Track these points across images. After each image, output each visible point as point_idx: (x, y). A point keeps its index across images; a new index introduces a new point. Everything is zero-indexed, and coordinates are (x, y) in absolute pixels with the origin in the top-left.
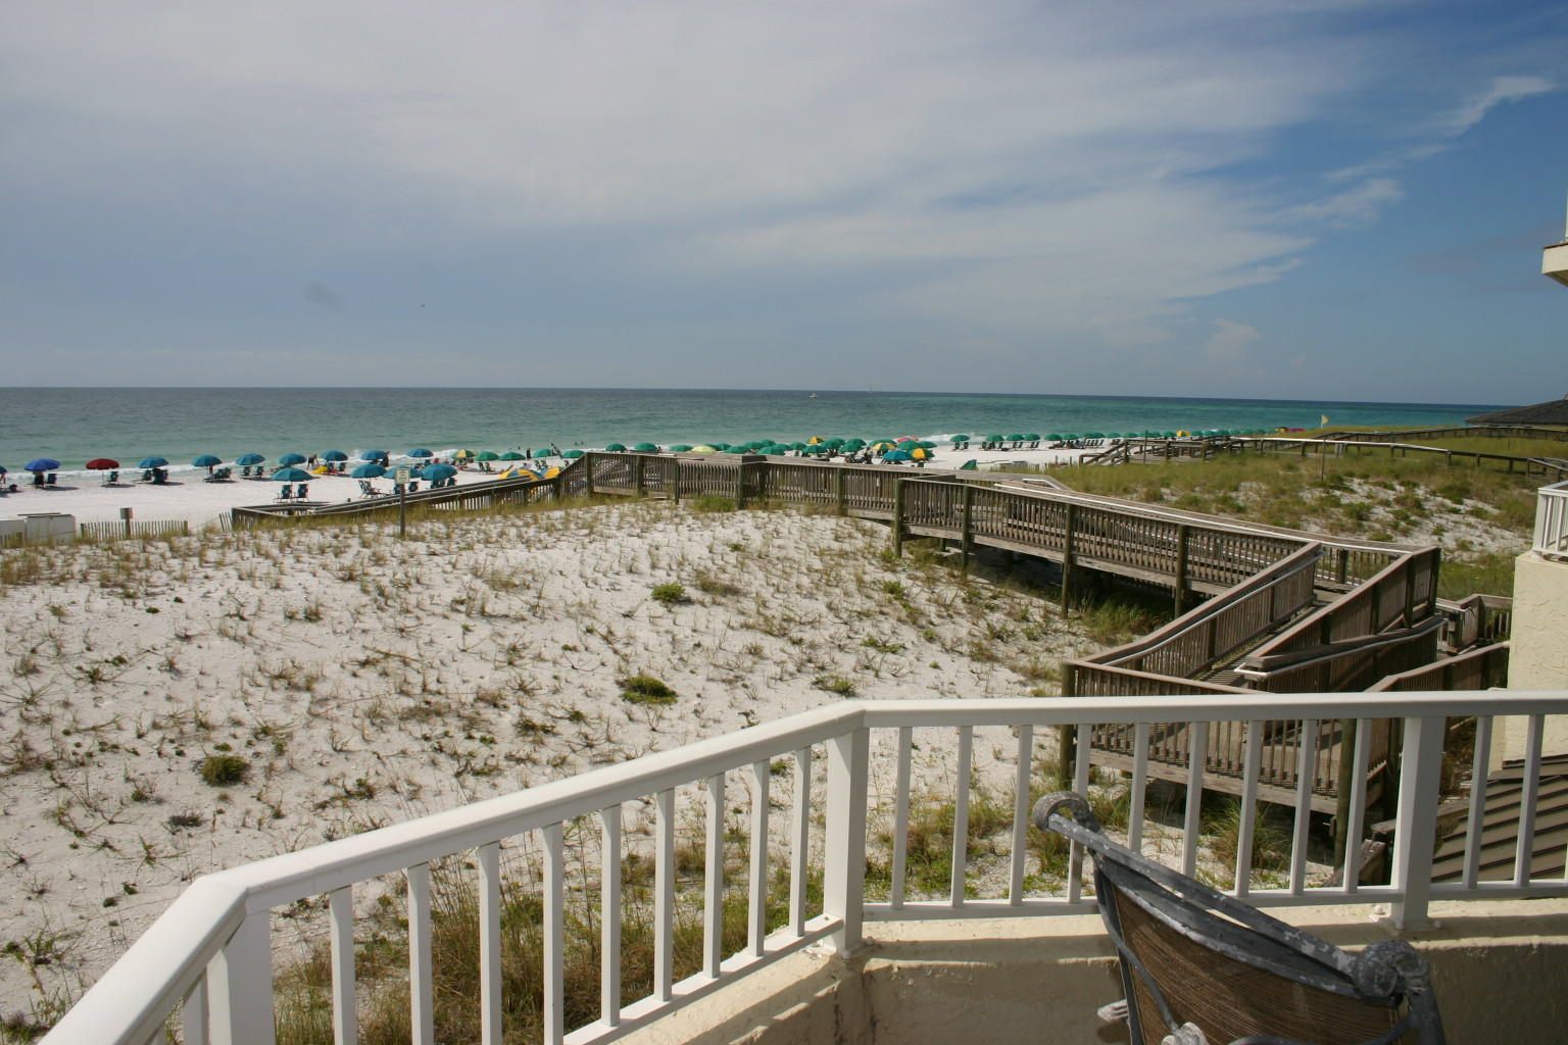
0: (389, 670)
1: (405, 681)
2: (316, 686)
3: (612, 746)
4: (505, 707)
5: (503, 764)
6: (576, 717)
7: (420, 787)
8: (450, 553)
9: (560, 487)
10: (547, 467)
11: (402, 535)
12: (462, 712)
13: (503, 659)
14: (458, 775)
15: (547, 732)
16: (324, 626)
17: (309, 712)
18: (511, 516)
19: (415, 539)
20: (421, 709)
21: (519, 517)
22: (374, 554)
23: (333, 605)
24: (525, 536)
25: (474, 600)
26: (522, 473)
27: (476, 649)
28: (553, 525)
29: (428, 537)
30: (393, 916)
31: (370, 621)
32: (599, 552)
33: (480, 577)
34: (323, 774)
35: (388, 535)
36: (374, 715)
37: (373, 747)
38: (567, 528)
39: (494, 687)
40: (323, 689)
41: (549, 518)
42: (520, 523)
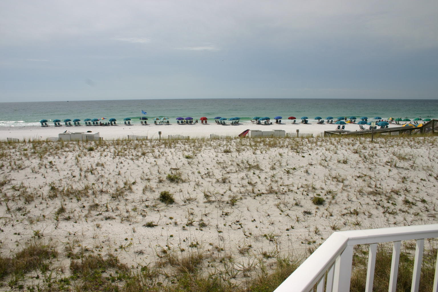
0: (366, 180)
1: (370, 183)
2: (345, 182)
3: (435, 212)
4: (400, 195)
5: (398, 212)
6: (423, 201)
7: (372, 214)
8: (386, 148)
9: (422, 130)
10: (418, 124)
11: (372, 141)
12: (386, 195)
13: (401, 181)
14: (384, 213)
15: (413, 204)
16: (348, 165)
17: (342, 188)
18: (406, 138)
19: (376, 143)
20: (374, 192)
21: (408, 138)
22: (364, 146)
23: (351, 159)
24: (410, 144)
25: (393, 162)
26: (410, 125)
27: (392, 177)
28: (420, 141)
29: (380, 143)
30: (361, 249)
31: (361, 165)
32: (435, 151)
33: (395, 155)
34: (345, 206)
35: (368, 141)
36: (360, 192)
37: (359, 201)
38: (424, 143)
39: (397, 189)
40: (346, 183)
41: (418, 139)
42: (409, 140)
